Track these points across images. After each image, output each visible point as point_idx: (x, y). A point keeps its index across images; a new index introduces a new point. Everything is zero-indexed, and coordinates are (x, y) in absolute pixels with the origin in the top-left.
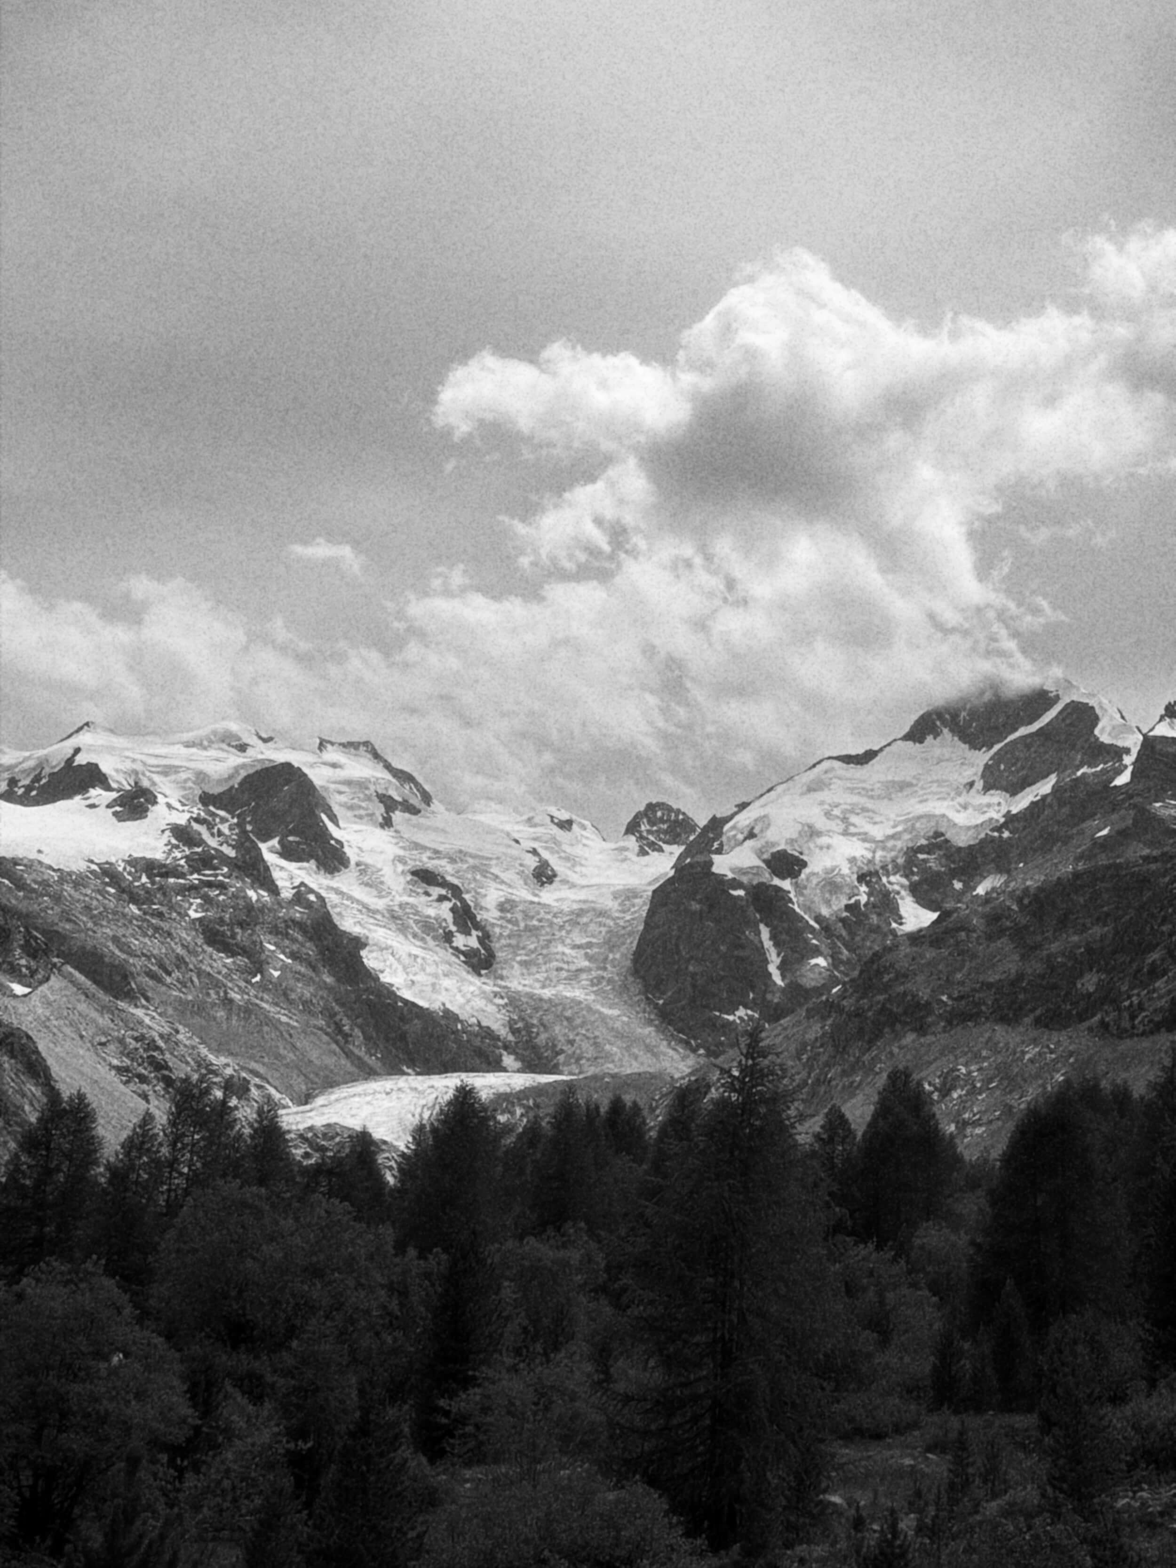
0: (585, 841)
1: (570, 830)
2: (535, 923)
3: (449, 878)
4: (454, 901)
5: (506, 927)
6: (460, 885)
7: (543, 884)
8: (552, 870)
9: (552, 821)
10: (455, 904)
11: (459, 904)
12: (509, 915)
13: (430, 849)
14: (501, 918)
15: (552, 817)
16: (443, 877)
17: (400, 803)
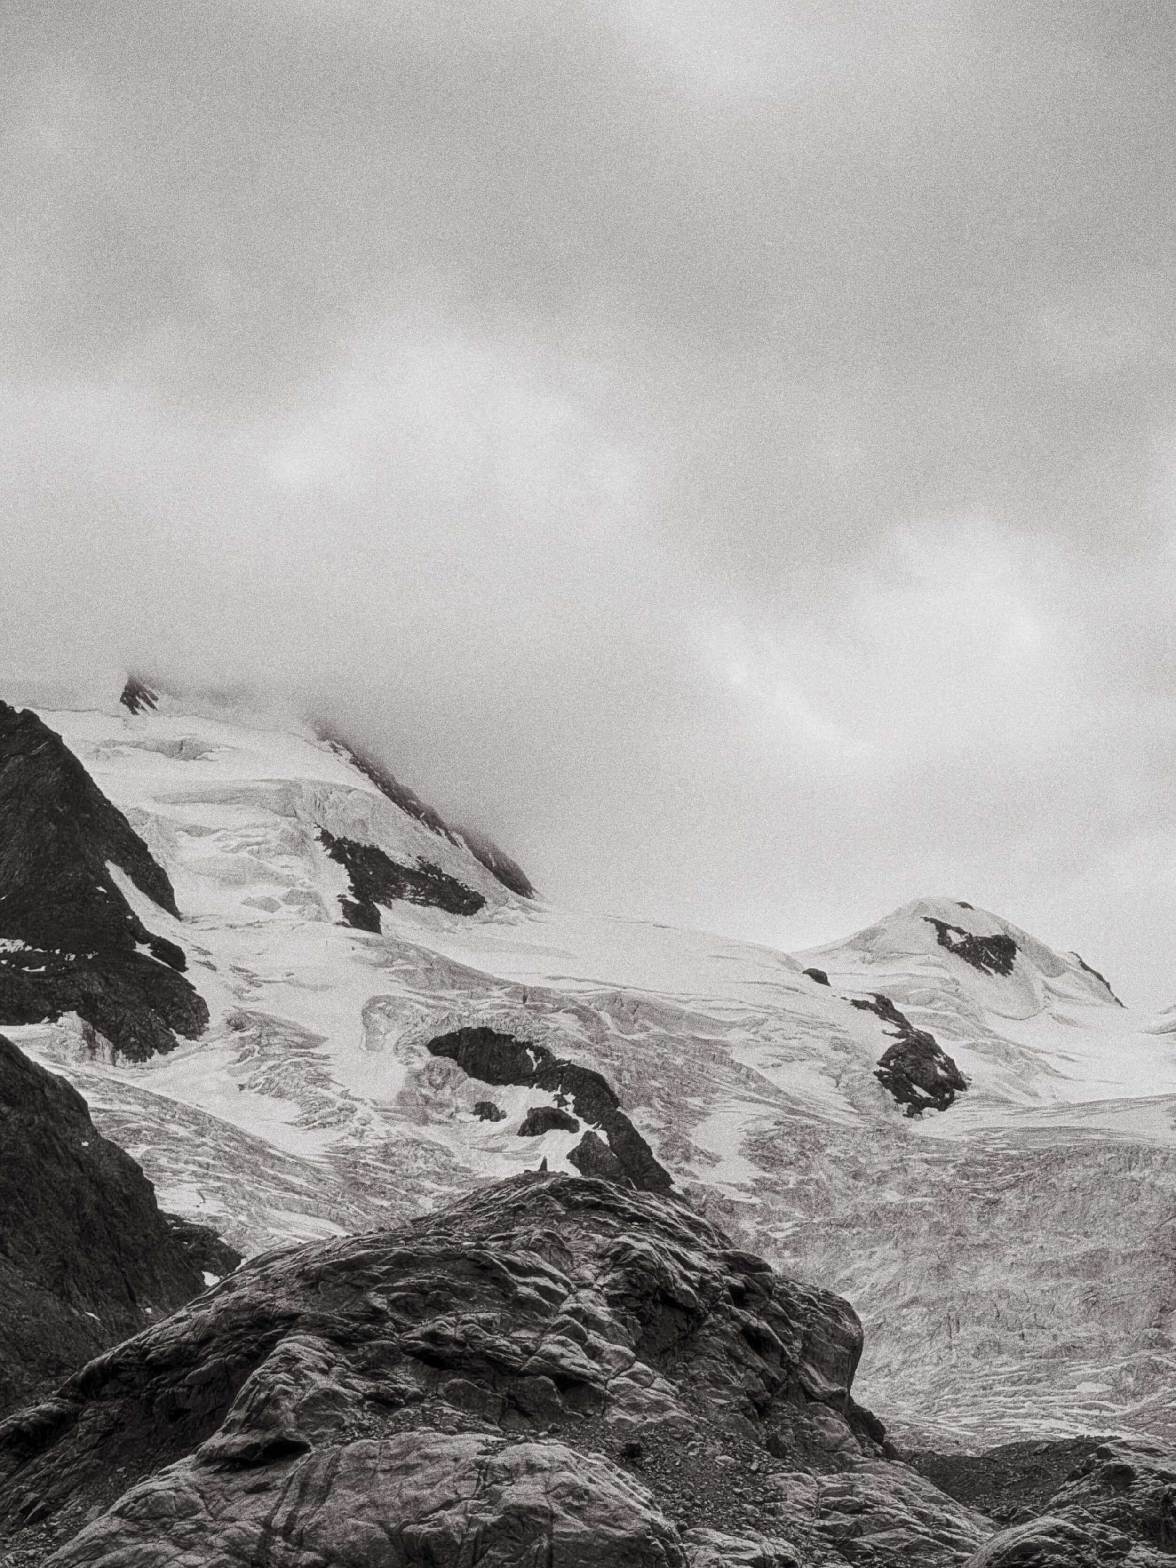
0: (1058, 1007)
1: (1005, 968)
2: (891, 1196)
3: (563, 1054)
4: (584, 1127)
5: (785, 1216)
6: (608, 1076)
7: (917, 1107)
8: (949, 1064)
9: (943, 940)
10: (588, 1136)
11: (602, 1135)
12: (792, 1178)
13: (501, 984)
14: (761, 1186)
15: (942, 928)
16: (542, 1052)
17: (410, 874)
